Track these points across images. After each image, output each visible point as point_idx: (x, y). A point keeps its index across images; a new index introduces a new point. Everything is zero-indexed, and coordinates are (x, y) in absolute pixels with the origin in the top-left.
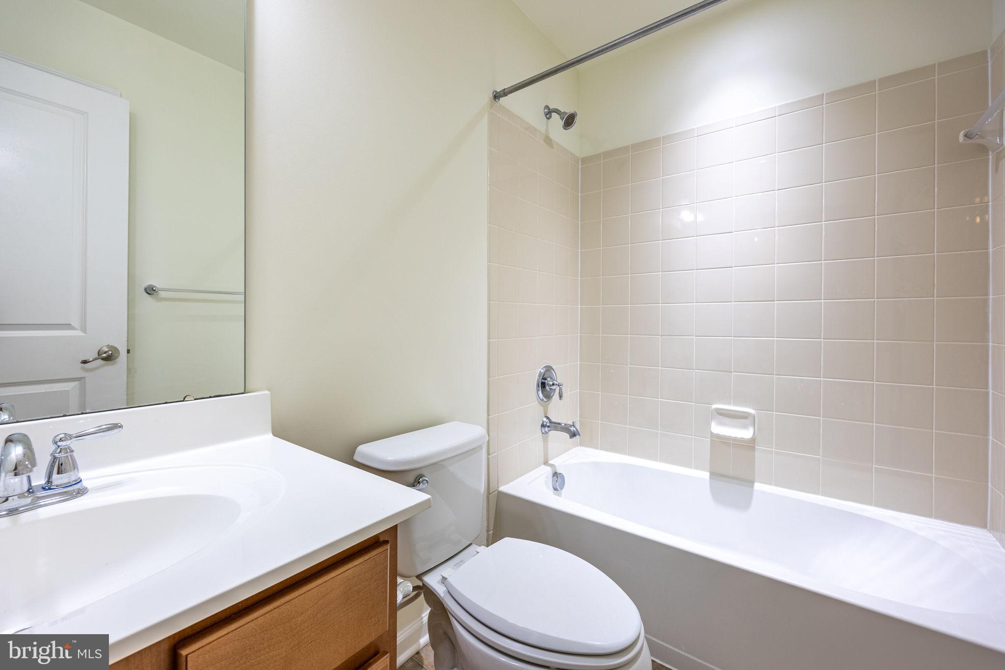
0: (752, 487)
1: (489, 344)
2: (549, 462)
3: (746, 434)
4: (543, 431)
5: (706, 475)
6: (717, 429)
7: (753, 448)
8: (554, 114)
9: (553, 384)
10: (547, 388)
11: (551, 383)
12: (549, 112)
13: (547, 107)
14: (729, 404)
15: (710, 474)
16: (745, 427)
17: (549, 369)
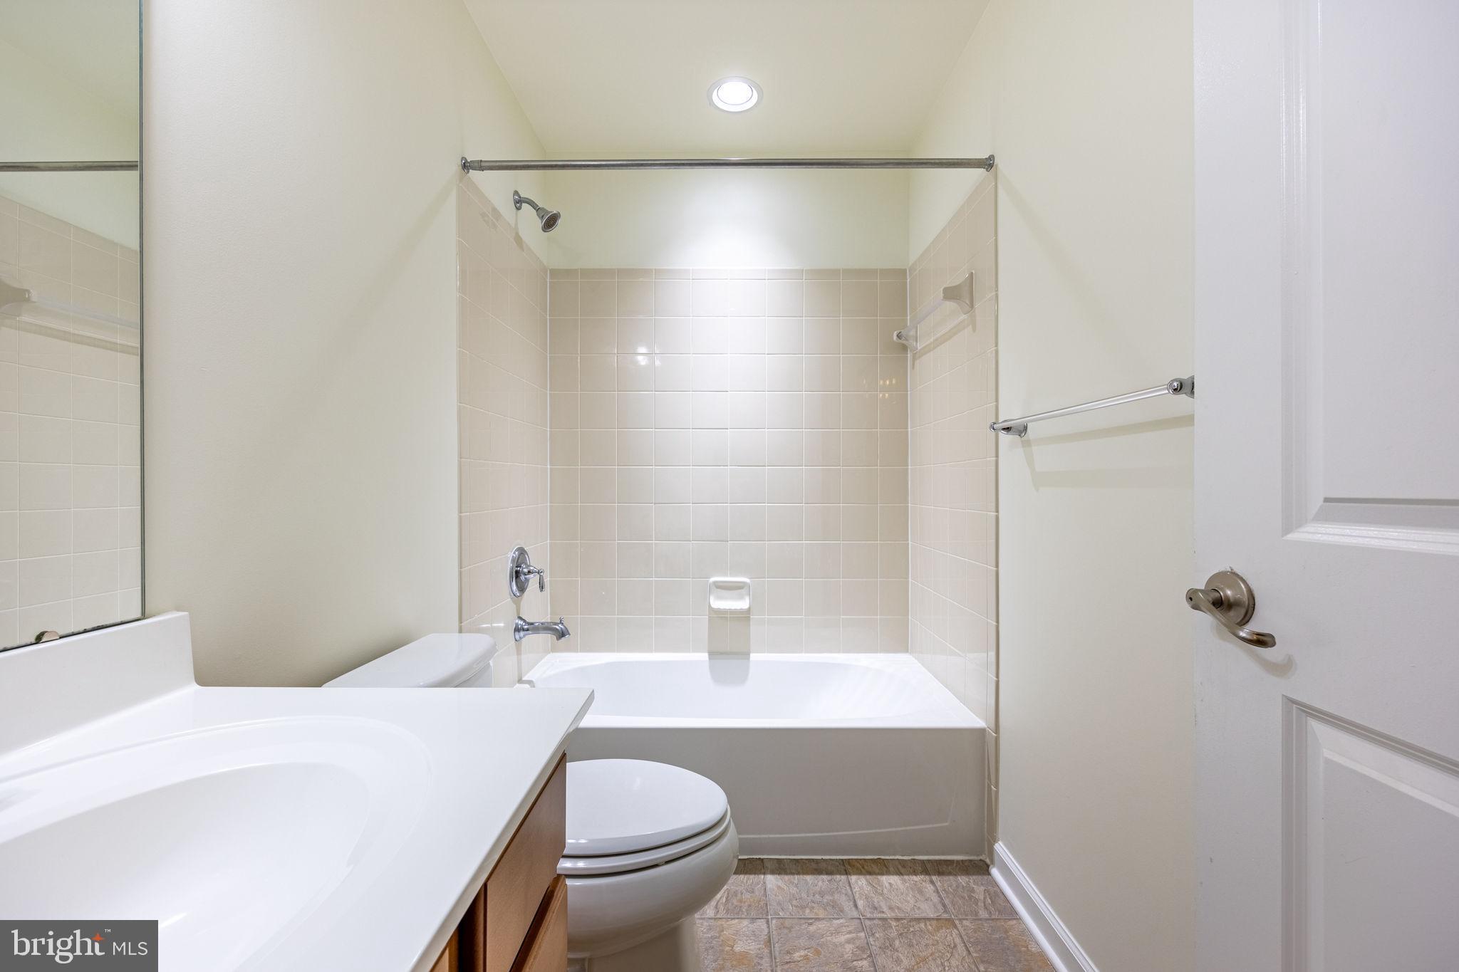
0: (749, 659)
1: (460, 518)
2: (523, 679)
3: (743, 604)
4: (517, 637)
5: (704, 656)
6: (717, 604)
7: (748, 619)
8: (525, 206)
9: (529, 572)
10: (522, 578)
11: (526, 570)
12: (519, 202)
13: (516, 193)
14: (726, 575)
15: (709, 655)
16: (741, 598)
17: (522, 552)
